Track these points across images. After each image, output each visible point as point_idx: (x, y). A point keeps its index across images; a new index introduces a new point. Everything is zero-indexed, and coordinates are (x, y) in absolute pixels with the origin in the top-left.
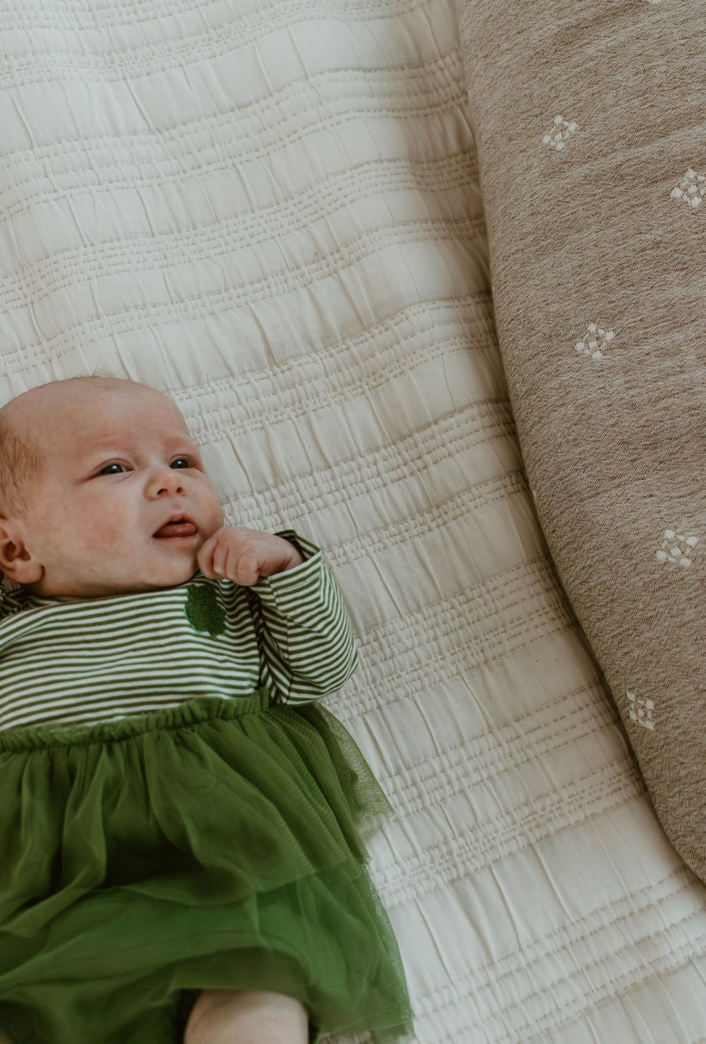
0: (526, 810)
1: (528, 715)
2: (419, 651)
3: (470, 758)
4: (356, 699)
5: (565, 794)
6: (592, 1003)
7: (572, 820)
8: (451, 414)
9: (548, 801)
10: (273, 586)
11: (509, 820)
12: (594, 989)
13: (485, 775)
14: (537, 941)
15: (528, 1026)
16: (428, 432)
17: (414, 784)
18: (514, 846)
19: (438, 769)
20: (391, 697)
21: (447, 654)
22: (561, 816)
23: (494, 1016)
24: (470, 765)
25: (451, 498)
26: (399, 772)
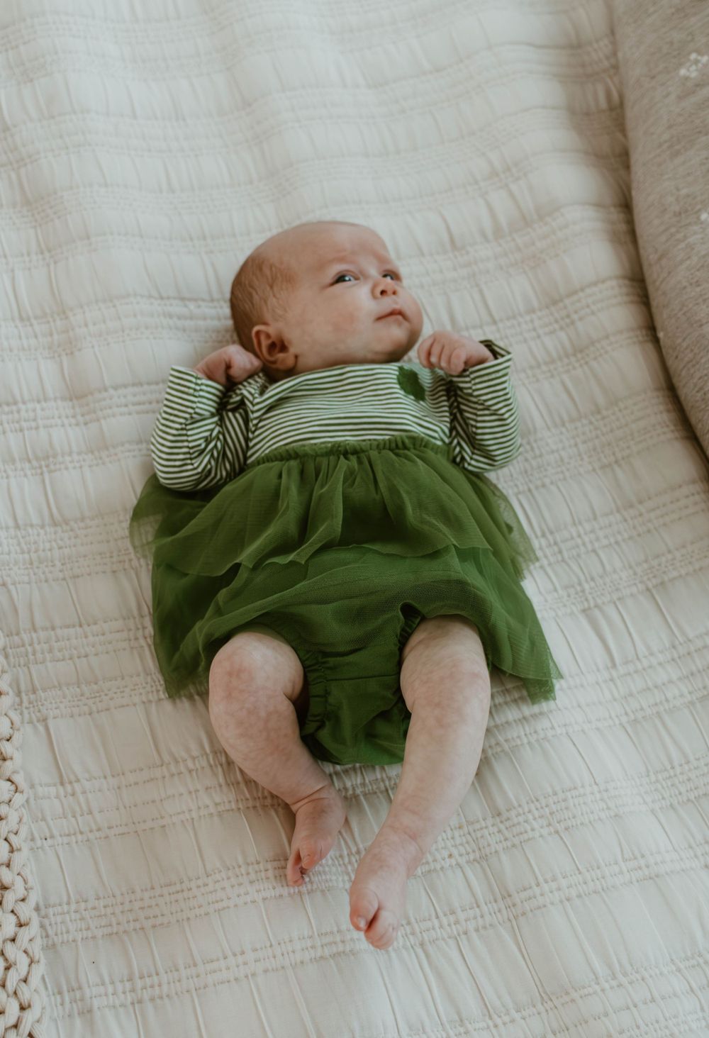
0: (645, 566)
1: (649, 498)
2: (563, 453)
3: (601, 529)
4: (511, 484)
5: (678, 554)
6: (695, 698)
7: (683, 572)
8: (595, 284)
9: (664, 559)
10: (472, 376)
11: (631, 572)
12: (696, 689)
13: (612, 540)
14: (652, 654)
15: (642, 709)
16: (575, 298)
17: (556, 543)
18: (634, 590)
19: (575, 534)
20: (539, 483)
21: (585, 457)
22: (674, 569)
23: (615, 700)
24: (601, 534)
25: (593, 343)
26: (544, 535)
